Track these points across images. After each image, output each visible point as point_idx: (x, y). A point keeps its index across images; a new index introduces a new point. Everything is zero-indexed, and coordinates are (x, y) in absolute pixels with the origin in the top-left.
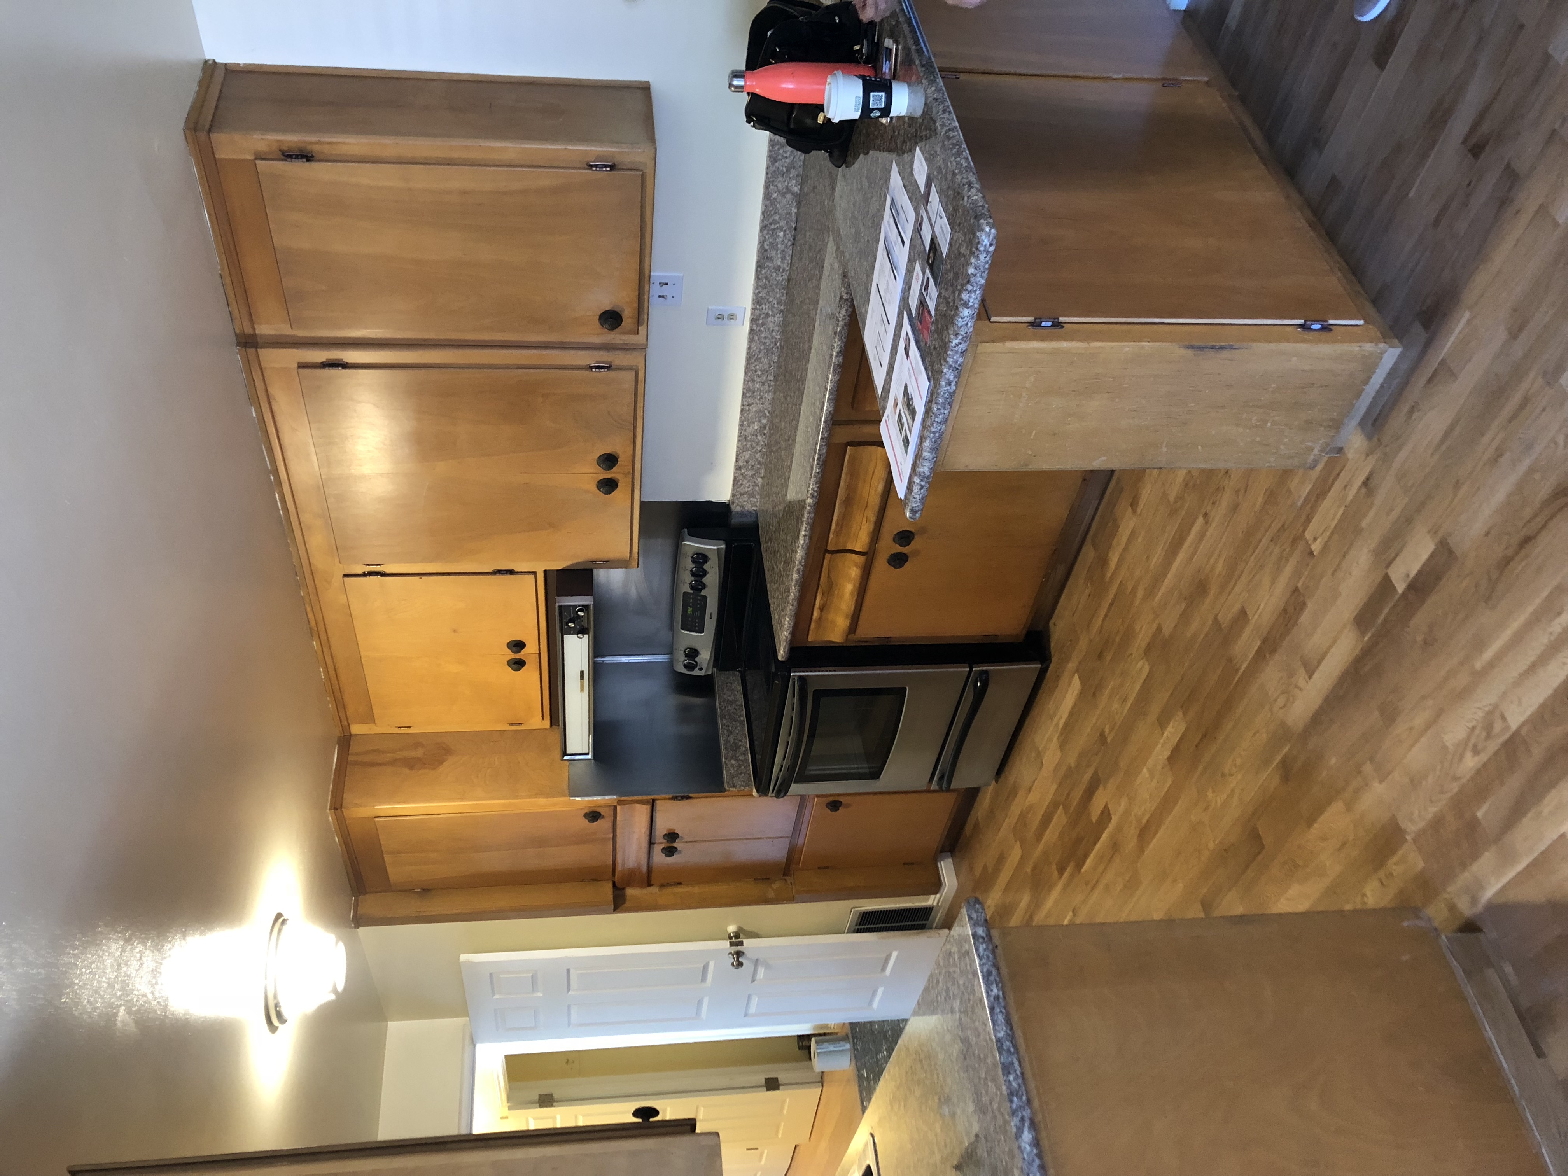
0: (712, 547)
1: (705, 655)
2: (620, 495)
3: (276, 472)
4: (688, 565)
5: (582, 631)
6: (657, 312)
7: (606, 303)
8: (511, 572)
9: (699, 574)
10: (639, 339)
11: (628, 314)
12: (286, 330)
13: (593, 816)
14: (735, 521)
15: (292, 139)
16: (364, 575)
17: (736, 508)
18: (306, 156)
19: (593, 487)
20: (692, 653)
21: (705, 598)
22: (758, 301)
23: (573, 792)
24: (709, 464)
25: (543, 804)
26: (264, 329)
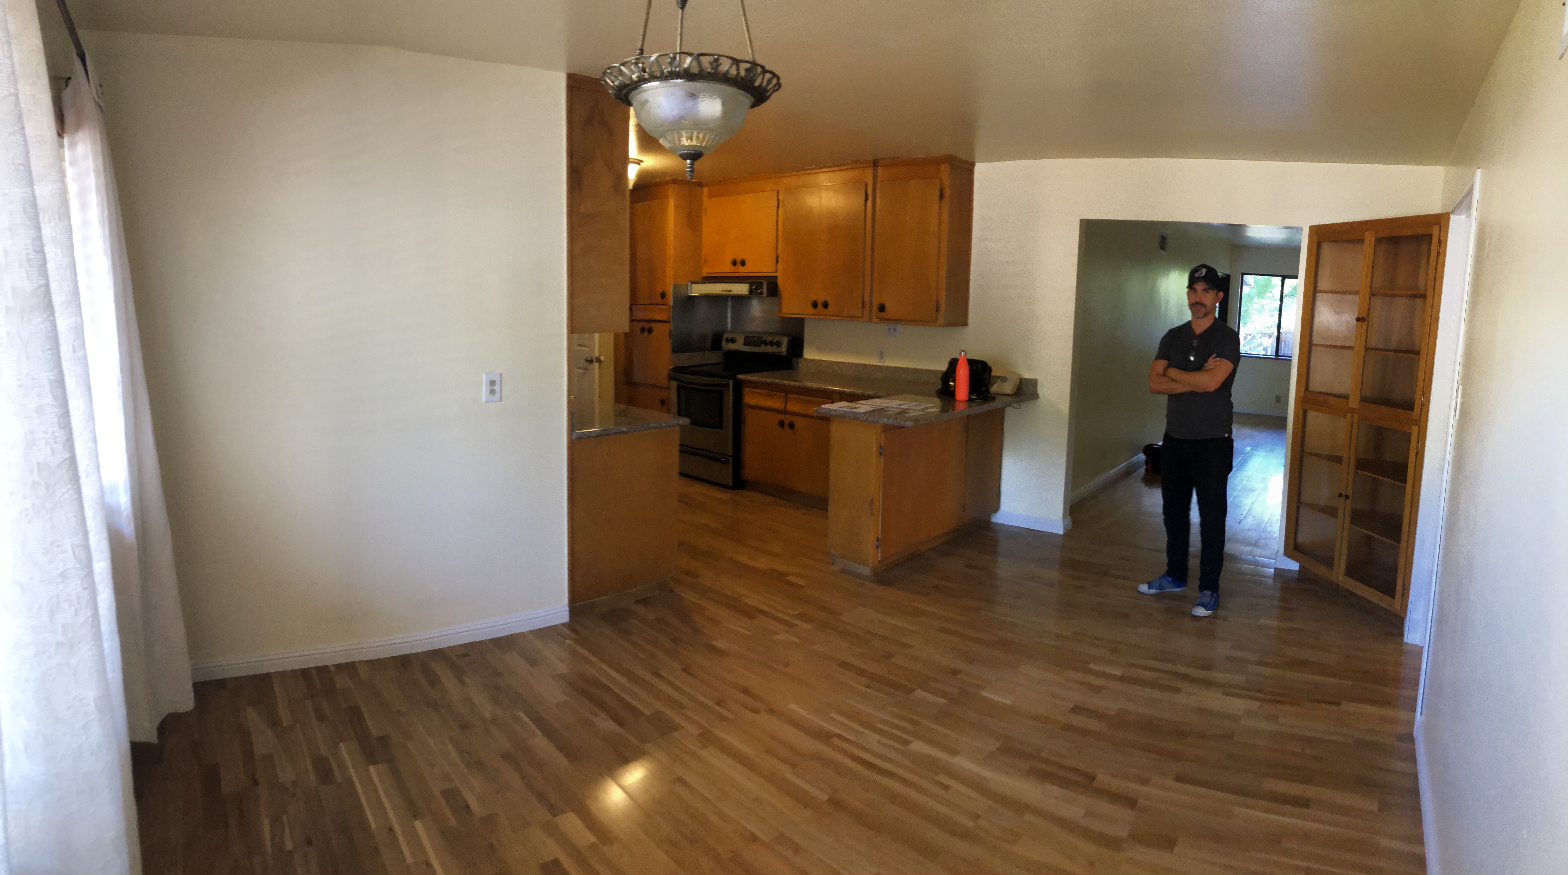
0: (783, 349)
1: (732, 347)
2: (811, 310)
3: (824, 168)
4: (776, 339)
5: (751, 291)
6: (884, 327)
7: (888, 306)
8: (777, 262)
9: (772, 344)
10: (874, 319)
11: (883, 315)
12: (879, 179)
13: (663, 295)
14: (794, 359)
15: (947, 192)
16: (778, 199)
17: (800, 360)
18: (941, 197)
19: (815, 298)
20: (733, 341)
21: (760, 346)
22: (888, 368)
23: (675, 286)
24: (821, 349)
25: (670, 273)
26: (880, 171)
